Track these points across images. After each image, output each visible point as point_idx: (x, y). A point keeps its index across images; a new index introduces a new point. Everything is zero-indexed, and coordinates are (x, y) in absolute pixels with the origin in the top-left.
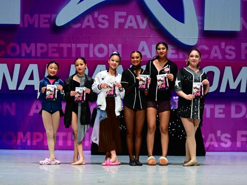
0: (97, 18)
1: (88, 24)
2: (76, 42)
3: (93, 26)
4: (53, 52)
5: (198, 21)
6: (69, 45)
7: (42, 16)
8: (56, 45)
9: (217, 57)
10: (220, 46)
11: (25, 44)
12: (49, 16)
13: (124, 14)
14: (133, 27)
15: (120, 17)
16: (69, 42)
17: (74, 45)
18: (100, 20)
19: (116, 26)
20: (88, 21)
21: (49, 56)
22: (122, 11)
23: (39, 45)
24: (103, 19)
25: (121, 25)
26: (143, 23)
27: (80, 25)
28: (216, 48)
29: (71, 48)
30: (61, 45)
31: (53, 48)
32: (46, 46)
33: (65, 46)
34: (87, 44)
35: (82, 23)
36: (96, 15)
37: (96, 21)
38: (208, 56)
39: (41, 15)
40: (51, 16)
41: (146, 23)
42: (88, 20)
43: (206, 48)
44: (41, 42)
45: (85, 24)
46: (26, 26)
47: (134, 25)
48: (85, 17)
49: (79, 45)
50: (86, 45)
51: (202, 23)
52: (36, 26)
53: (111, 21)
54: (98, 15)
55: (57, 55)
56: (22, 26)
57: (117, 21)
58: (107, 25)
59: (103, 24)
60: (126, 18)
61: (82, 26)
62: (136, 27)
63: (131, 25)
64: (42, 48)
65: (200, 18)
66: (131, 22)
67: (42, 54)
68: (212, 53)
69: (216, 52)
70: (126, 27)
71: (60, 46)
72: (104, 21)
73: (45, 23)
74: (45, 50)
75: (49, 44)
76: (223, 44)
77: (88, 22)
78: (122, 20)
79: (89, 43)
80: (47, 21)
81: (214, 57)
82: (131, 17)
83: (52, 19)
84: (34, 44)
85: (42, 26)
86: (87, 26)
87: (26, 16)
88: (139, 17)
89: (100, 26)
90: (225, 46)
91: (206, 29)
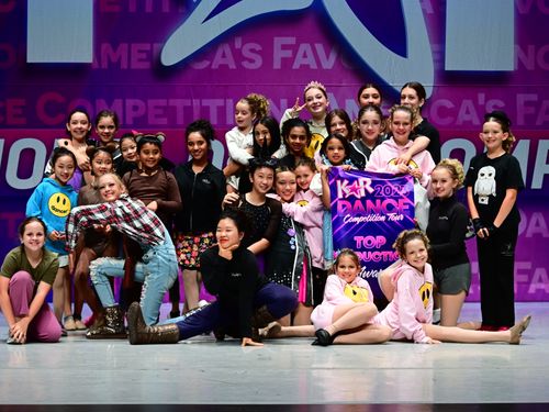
0: (240, 51)
1: (222, 62)
2: (201, 96)
3: (232, 66)
4: (157, 116)
5: (434, 52)
6: (187, 103)
7: (136, 47)
8: (163, 102)
9: (471, 122)
10: (475, 101)
11: (103, 101)
12: (147, 47)
13: (291, 40)
14: (308, 66)
15: (284, 47)
16: (188, 96)
17: (196, 102)
18: (246, 53)
19: (277, 65)
20: (224, 56)
21: (150, 123)
22: (287, 36)
23: (130, 103)
24: (252, 51)
25: (287, 62)
26: (328, 57)
27: (208, 63)
28: (467, 103)
29: (191, 107)
30: (172, 102)
31: (156, 107)
32: (143, 104)
33: (179, 103)
34: (222, 101)
35: (212, 60)
36: (238, 43)
37: (238, 56)
38: (452, 119)
39: (133, 45)
40: (152, 47)
41: (333, 57)
42: (224, 53)
43: (448, 104)
44: (134, 97)
45: (218, 61)
46: (105, 65)
47: (311, 61)
48: (217, 48)
49: (206, 102)
50: (220, 102)
51: (440, 57)
52: (124, 66)
53: (267, 54)
54: (243, 45)
55: (164, 121)
56: (96, 66)
57: (279, 55)
58: (259, 62)
59: (251, 61)
60: (295, 48)
61: (211, 65)
62: (314, 66)
63: (305, 62)
64: (135, 108)
65: (437, 47)
66: (305, 56)
67: (135, 119)
68: (460, 114)
69: (468, 112)
70: (296, 66)
71: (171, 104)
72: (252, 56)
73: (140, 60)
74: (141, 112)
75: (149, 101)
76: (481, 97)
77: (223, 58)
78: (288, 54)
79: (225, 97)
80: (144, 56)
81: (465, 122)
82: (304, 47)
83: (155, 52)
84: (120, 100)
85: (135, 65)
86: (221, 66)
87: (104, 46)
88: (320, 48)
89: (246, 64)
90: (486, 101)
91: (448, 67)
